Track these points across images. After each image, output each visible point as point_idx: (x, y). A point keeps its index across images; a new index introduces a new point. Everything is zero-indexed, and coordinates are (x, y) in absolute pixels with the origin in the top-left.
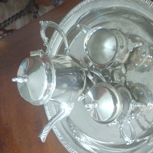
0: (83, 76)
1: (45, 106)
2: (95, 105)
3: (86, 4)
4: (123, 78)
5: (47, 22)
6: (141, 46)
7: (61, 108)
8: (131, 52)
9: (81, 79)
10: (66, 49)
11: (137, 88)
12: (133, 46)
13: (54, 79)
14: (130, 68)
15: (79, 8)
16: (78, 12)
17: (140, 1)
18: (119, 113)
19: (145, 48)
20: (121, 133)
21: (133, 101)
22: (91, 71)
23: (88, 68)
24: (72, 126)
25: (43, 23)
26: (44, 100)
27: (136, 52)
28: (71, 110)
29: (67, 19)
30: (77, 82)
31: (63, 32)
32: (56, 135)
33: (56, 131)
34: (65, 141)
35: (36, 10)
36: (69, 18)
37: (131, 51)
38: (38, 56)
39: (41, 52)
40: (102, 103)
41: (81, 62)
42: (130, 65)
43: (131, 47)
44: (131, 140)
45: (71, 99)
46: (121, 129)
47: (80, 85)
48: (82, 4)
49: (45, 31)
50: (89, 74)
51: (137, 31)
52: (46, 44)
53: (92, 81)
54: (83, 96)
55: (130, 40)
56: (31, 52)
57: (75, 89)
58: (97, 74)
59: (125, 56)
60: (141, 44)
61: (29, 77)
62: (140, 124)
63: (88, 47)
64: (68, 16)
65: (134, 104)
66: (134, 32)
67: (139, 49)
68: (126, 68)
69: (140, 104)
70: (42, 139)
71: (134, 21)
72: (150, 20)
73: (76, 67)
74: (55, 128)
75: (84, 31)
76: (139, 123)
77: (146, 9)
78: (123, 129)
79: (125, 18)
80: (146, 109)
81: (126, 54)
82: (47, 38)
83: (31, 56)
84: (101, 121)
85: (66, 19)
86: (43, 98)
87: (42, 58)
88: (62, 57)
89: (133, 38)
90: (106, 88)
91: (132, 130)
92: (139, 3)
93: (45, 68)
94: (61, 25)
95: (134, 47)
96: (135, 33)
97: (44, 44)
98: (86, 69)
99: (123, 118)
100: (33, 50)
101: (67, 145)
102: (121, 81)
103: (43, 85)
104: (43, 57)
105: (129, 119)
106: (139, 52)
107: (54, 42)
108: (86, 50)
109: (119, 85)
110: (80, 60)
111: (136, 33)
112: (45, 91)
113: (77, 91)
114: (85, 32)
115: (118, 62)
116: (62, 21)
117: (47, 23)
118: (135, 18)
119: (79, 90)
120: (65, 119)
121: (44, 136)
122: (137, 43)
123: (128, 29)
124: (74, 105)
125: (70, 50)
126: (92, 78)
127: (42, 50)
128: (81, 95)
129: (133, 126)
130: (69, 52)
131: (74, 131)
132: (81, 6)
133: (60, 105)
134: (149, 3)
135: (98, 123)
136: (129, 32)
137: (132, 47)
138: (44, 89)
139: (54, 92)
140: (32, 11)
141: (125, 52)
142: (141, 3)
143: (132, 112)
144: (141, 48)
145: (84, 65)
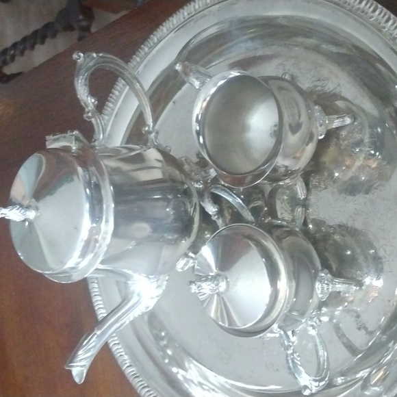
0: (190, 202)
1: (90, 281)
2: (217, 285)
3: (201, 9)
4: (299, 210)
5: (95, 55)
6: (347, 125)
7: (132, 289)
8: (320, 141)
9: (186, 212)
10: (147, 128)
11: (337, 237)
12: (327, 126)
13: (107, 213)
14: (319, 183)
15: (184, 18)
16: (182, 29)
17: (346, 2)
18: (284, 308)
19: (361, 130)
20: (290, 361)
21: (323, 275)
22: (212, 190)
23: (205, 183)
24: (162, 338)
25: (82, 59)
26: (80, 268)
27: (335, 140)
28: (157, 297)
29: (151, 48)
30: (176, 220)
31: (139, 82)
32: (120, 361)
33: (119, 350)
34: (141, 379)
35: (84, 24)
36: (156, 44)
37: (321, 138)
38: (66, 149)
39: (73, 138)
40: (237, 279)
41: (186, 167)
42: (318, 177)
43: (320, 128)
44: (316, 381)
45: (160, 266)
46: (290, 352)
47: (184, 227)
48: (192, 9)
49: (88, 81)
50: (206, 200)
51: (339, 85)
52: (90, 114)
53: (214, 218)
54: (192, 258)
55: (317, 107)
56: (47, 137)
57: (170, 237)
58: (230, 199)
59: (304, 150)
60: (348, 121)
61: (41, 204)
62: (344, 335)
63: (203, 125)
64: (156, 40)
65: (326, 282)
66: (330, 87)
67: (343, 133)
68: (307, 184)
69: (343, 283)
70: (77, 375)
71: (329, 56)
72: (374, 55)
73: (173, 180)
74: (117, 342)
75: (195, 80)
76: (341, 335)
77: (361, 24)
78: (294, 352)
79: (306, 48)
80: (360, 296)
81: (307, 144)
82: (93, 100)
83: (48, 147)
84: (236, 328)
85: (149, 49)
86: (79, 263)
87: (77, 153)
88: (138, 150)
89: (327, 102)
90: (250, 238)
91: (321, 352)
92: (343, 7)
93: (85, 182)
94: (135, 63)
95: (329, 128)
96: (331, 89)
97: (85, 116)
98: (199, 186)
99: (297, 321)
100: (53, 132)
101: (147, 389)
102: (293, 220)
103: (77, 228)
104: (81, 152)
105: (314, 324)
106: (344, 140)
107: (116, 110)
108: (198, 133)
109: (288, 229)
110: (183, 159)
111: (335, 89)
112: (83, 243)
113: (175, 242)
114: (197, 84)
115: (286, 167)
116: (139, 52)
117: (93, 58)
118: (334, 49)
119: (180, 241)
120: (146, 318)
121: (82, 366)
122: (336, 116)
123: (313, 79)
124: (167, 281)
125: (157, 133)
126: (214, 210)
127: (77, 132)
128: (186, 255)
129: (322, 342)
130: (156, 138)
131: (169, 352)
132: (188, 14)
133: (129, 282)
134: (370, 7)
135: (230, 333)
136: (316, 86)
137: (323, 127)
138: (80, 240)
139: (109, 246)
140: (75, 26)
141: (305, 140)
142: (349, 8)
143: (322, 304)
144: (347, 129)
145: (193, 174)
